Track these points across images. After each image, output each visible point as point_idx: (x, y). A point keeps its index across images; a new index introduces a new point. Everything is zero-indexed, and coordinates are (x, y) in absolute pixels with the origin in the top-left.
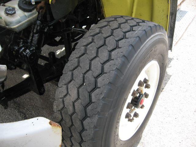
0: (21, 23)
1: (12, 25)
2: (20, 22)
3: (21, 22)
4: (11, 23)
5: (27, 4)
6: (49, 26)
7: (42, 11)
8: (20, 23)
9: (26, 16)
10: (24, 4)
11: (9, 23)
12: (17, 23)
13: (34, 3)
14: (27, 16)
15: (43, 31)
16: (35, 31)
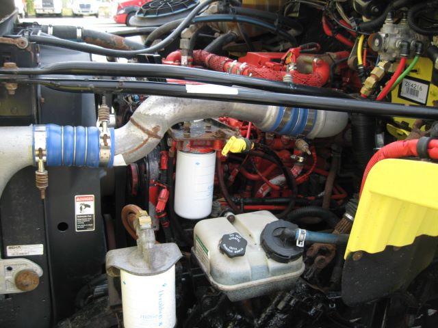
0: (245, 284)
1: (223, 280)
2: (245, 279)
3: (249, 281)
4: (221, 275)
5: (283, 240)
6: (327, 302)
7: (322, 259)
8: (243, 282)
9: (268, 268)
10: (277, 236)
11: (218, 274)
12: (237, 280)
13: (301, 245)
14: (270, 270)
15: (304, 311)
16: (281, 306)
